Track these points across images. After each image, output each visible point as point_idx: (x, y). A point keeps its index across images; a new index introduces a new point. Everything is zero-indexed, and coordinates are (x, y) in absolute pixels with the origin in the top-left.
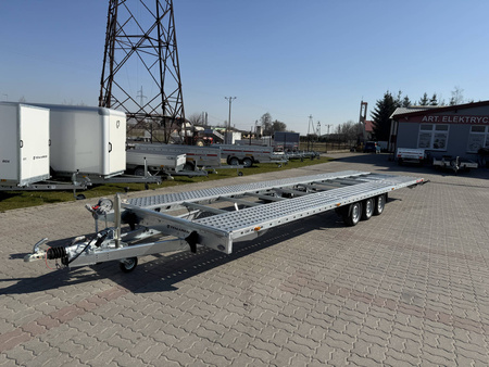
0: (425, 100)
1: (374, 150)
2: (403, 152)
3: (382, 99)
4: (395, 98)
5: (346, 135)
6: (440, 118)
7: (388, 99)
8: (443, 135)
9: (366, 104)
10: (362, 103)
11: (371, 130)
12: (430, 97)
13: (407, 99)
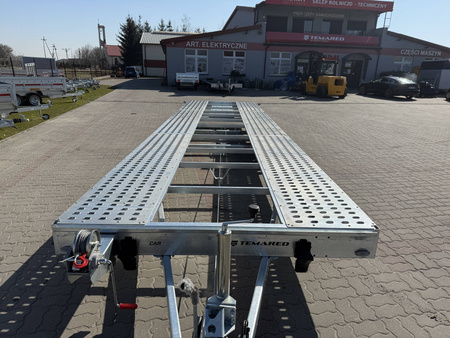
0: (162, 26)
1: (134, 76)
2: (181, 77)
3: (125, 23)
4: (137, 23)
5: (86, 60)
6: (200, 44)
7: (130, 23)
8: (203, 60)
9: (103, 27)
10: (99, 27)
11: (120, 54)
12: (166, 23)
13: (147, 24)
